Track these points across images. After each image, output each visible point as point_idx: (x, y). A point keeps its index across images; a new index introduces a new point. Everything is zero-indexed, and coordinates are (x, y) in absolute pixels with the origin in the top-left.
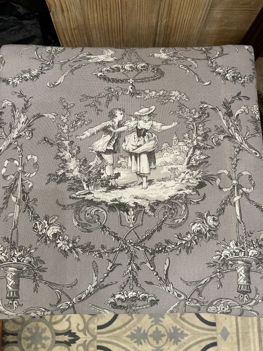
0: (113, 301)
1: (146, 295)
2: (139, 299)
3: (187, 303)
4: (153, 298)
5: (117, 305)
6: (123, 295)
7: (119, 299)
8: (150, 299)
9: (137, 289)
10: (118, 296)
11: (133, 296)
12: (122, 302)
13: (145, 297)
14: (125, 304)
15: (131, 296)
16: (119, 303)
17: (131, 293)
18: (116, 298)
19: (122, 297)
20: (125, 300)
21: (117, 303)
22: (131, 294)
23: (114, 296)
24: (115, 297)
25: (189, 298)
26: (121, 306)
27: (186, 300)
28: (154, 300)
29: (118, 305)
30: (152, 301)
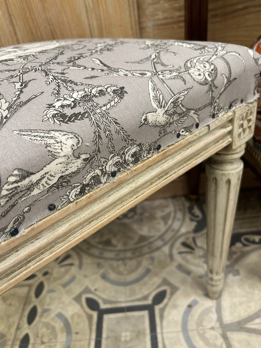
0: (55, 112)
2: (95, 96)
3: (161, 77)
5: (66, 115)
6: (65, 99)
7: (63, 106)
8: (109, 90)
9: (81, 87)
10: (57, 104)
11: (82, 95)
12: (72, 108)
13: (101, 90)
14: (78, 110)
15: (80, 96)
16: (68, 112)
17: (76, 94)
18: (57, 107)
19: (67, 102)
20: (75, 104)
21: (64, 113)
23: (51, 106)
24: (54, 107)
25: (157, 72)
27: (155, 74)
28: (117, 90)
29: (69, 114)
30: (114, 92)
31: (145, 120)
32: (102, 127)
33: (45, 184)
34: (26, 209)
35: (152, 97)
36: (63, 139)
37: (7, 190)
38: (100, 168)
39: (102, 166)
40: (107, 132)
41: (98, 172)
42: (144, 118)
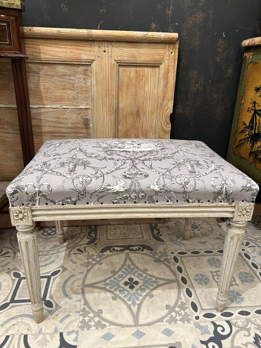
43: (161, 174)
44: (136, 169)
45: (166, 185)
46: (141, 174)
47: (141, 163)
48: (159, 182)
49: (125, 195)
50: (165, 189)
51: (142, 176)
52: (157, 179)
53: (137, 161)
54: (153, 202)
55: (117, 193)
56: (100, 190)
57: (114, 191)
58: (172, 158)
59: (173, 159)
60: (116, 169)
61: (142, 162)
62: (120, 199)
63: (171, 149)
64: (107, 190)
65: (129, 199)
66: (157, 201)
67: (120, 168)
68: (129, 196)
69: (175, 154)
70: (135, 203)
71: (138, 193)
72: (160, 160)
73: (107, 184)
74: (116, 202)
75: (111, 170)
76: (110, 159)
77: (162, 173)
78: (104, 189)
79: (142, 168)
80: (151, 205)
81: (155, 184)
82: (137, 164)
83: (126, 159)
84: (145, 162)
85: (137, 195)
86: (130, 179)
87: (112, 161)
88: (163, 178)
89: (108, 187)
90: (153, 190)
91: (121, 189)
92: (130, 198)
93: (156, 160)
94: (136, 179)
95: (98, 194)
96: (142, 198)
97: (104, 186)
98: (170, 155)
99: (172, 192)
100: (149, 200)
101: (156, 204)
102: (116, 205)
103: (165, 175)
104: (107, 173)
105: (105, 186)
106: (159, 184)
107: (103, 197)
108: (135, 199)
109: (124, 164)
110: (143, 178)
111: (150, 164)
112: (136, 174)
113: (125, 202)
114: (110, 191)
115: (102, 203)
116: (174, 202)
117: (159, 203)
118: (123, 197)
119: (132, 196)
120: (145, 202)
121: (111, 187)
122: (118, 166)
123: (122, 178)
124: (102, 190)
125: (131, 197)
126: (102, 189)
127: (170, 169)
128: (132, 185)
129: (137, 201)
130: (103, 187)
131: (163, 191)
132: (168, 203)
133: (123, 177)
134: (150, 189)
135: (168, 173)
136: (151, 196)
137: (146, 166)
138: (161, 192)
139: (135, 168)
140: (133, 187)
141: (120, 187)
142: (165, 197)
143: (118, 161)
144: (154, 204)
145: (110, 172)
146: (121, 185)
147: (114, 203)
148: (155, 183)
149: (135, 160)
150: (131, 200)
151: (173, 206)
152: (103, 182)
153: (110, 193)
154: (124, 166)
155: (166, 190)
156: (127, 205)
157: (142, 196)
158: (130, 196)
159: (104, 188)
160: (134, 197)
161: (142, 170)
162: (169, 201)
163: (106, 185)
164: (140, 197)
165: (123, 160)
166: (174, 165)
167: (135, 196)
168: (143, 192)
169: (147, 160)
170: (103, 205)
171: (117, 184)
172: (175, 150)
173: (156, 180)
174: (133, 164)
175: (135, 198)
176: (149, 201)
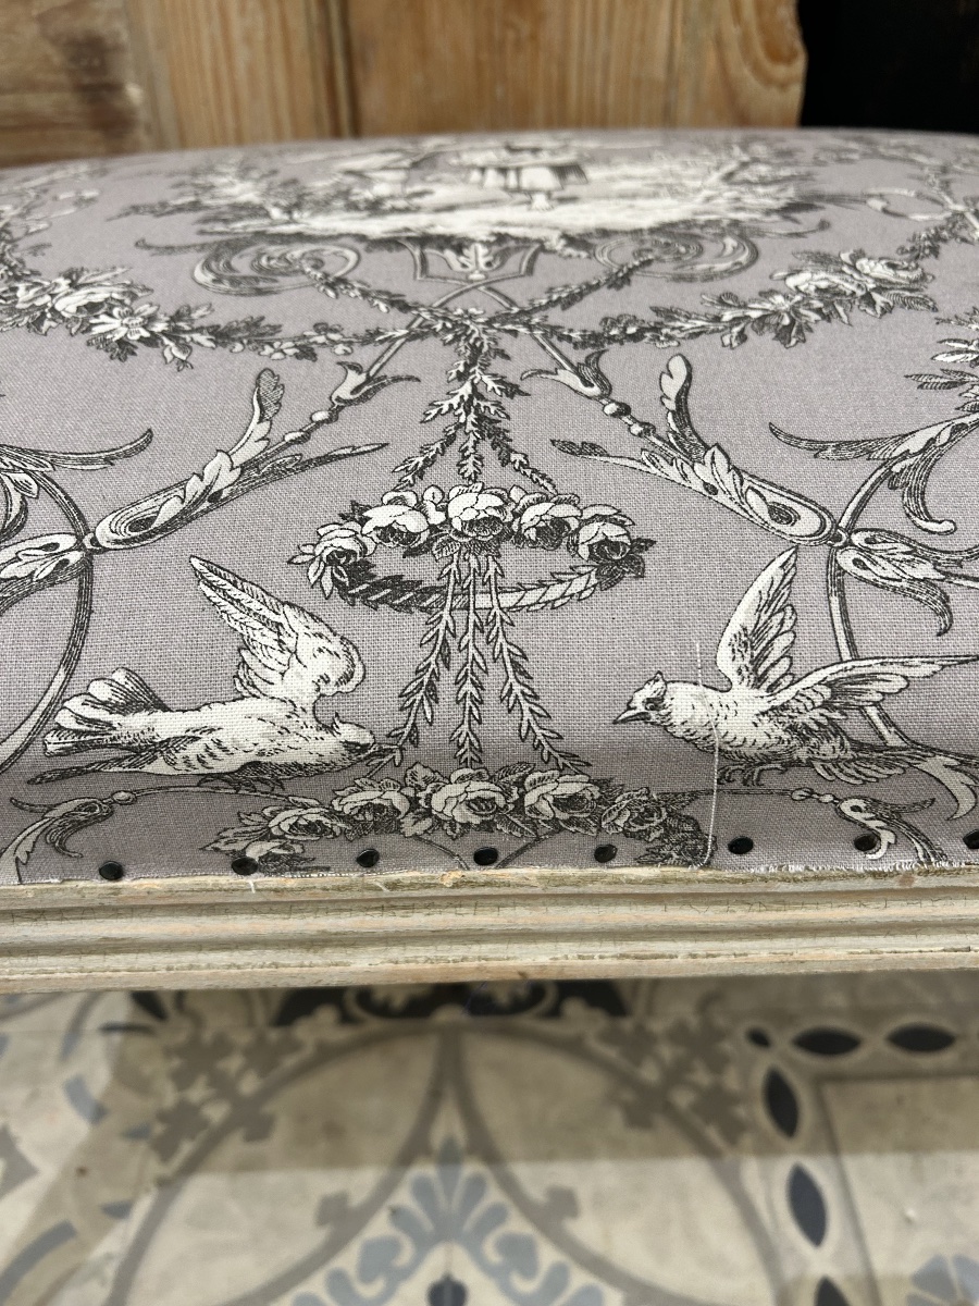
0: (348, 545)
1: (562, 511)
2: (519, 538)
3: (846, 559)
4: (613, 532)
5: (372, 571)
7: (387, 533)
8: (587, 533)
9: (508, 476)
10: (380, 517)
11: (482, 515)
12: (411, 553)
13: (560, 523)
14: (423, 570)
15: (470, 515)
16: (388, 562)
17: (469, 499)
18: (368, 527)
19: (413, 523)
20: (429, 543)
21: (372, 560)
22: (466, 506)
23: (357, 513)
24: (363, 521)
25: (851, 530)
26: (397, 583)
27: (832, 537)
28: (615, 546)
29: (380, 572)
31: (655, 703)
32: (457, 660)
33: (195, 762)
34: (122, 796)
35: (734, 628)
36: (307, 646)
37: (80, 719)
38: (410, 792)
39: (419, 788)
40: (468, 687)
41: (396, 799)
42: (649, 691)
43: (808, 522)
44: (493, 471)
45: (873, 677)
46: (555, 533)
47: (568, 377)
48: (782, 642)
49: (359, 799)
50: (854, 726)
51: (561, 559)
52: (751, 599)
53: (524, 351)
54: (694, 852)
55: (259, 778)
56: (36, 750)
57: (219, 767)
58: (915, 296)
59: (926, 316)
60: (255, 473)
61: (577, 357)
62: (311, 828)
63: (877, 204)
64: (116, 753)
65: (410, 827)
66: (741, 846)
67: (312, 450)
68: (402, 806)
69: (935, 251)
70: (485, 857)
71: (512, 777)
72: (783, 335)
73: (120, 677)
74: (269, 857)
75: (195, 487)
76: (222, 336)
77: (820, 511)
78: (79, 747)
79: (568, 448)
80: (665, 881)
81: (726, 663)
82: (512, 390)
83: (397, 324)
84: (615, 361)
85: (506, 793)
86: (406, 607)
87: (243, 362)
88: (836, 580)
89: (135, 724)
90: (700, 746)
91: (291, 740)
92: (428, 823)
93: (742, 337)
94: (483, 601)
95: (36, 795)
96: (565, 816)
97: (75, 704)
98: (881, 270)
99: (935, 765)
100: (639, 836)
101: (727, 874)
102: (273, 881)
103: (858, 539)
104: (135, 525)
105: (89, 712)
106: (773, 676)
107: (97, 819)
108: (487, 826)
109: (365, 398)
110: (579, 584)
111: (672, 387)
112: (494, 533)
113: (368, 860)
114: (159, 766)
115: (113, 872)
116: (933, 852)
117: (758, 864)
118: (332, 814)
119: (448, 799)
120: (604, 855)
121: (167, 725)
122: (288, 425)
123: (311, 600)
124: (67, 752)
125: (428, 813)
126: (53, 743)
127: (915, 444)
128: (432, 693)
129: (500, 840)
130: (65, 719)
131: (826, 748)
132: (860, 862)
133: (327, 583)
134: (656, 735)
135: (888, 510)
136: (669, 799)
137: (624, 410)
138: (791, 764)
139: (485, 448)
140: (446, 710)
141: (277, 711)
142: (846, 807)
143: (306, 352)
144: (702, 874)
145: (172, 508)
146: (299, 686)
147: (243, 866)
148: (724, 654)
149: (506, 342)
150: (439, 838)
151: (919, 882)
152: (70, 661)
153: (164, 786)
154: (356, 427)
155: (859, 746)
156: (393, 886)
157: (562, 803)
158: (414, 802)
159: (91, 736)
160: (461, 815)
161: (568, 473)
162: (887, 837)
163: (101, 691)
164: (544, 806)
165: (370, 337)
166: (953, 398)
167: (477, 804)
168: (571, 762)
169: (636, 338)
170: (125, 882)
171: (244, 686)
172: (924, 219)
173: (743, 616)
174: (466, 390)
175: (476, 820)
176: (640, 847)
